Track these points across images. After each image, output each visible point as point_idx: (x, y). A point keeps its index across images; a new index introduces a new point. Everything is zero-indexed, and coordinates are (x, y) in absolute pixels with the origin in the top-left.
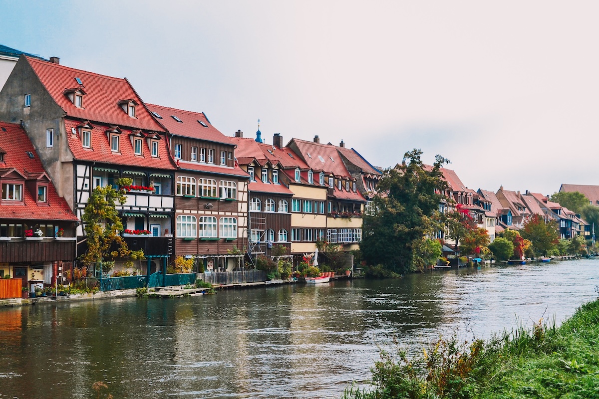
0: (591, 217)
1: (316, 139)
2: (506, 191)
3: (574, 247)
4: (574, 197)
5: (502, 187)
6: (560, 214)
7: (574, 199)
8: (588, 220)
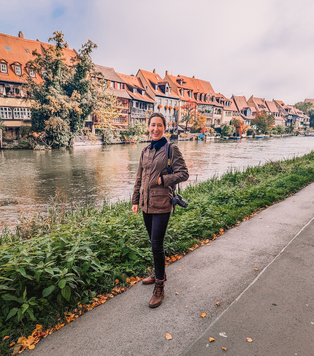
0: (312, 114)
1: (20, 34)
2: (255, 98)
3: (290, 130)
4: (307, 104)
5: (252, 96)
6: (289, 112)
7: (307, 106)
8: (310, 116)
